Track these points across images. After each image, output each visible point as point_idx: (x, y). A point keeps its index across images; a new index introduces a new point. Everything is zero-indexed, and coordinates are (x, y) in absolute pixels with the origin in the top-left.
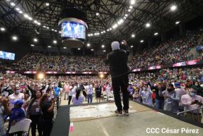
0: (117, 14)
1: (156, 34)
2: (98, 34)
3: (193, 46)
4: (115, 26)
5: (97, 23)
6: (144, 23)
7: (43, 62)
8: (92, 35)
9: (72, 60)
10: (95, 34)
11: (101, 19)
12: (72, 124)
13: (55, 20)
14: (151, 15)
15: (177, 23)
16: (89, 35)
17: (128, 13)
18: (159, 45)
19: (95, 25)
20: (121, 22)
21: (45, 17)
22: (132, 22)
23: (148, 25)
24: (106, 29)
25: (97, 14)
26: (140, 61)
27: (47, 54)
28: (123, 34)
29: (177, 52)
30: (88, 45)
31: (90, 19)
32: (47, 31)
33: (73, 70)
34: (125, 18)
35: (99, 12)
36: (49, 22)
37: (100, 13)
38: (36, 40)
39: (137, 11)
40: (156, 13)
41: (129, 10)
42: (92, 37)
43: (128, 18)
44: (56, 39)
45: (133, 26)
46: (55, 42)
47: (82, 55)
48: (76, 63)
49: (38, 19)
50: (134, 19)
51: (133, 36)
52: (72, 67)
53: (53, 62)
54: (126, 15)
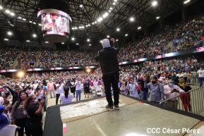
0: (101, 7)
1: (139, 28)
2: (83, 27)
3: (170, 40)
4: (100, 20)
5: (81, 16)
6: (129, 17)
7: (22, 58)
8: (76, 28)
9: (56, 55)
10: (80, 27)
11: (85, 11)
12: (64, 125)
13: (33, 10)
14: (134, 10)
15: (158, 18)
16: (73, 28)
17: (112, 6)
18: (142, 38)
19: (79, 18)
20: (106, 15)
21: (20, 6)
22: (117, 16)
23: (132, 19)
24: (91, 22)
25: (81, 6)
26: (125, 54)
27: (26, 49)
28: (108, 28)
29: (157, 45)
30: (73, 39)
31: (73, 11)
32: (23, 23)
33: (58, 66)
34: (110, 11)
35: (82, 3)
36: (25, 13)
37: (84, 5)
38: (10, 33)
39: (122, 5)
40: (139, 7)
41: (114, 4)
42: (76, 31)
43: (112, 12)
44: (36, 33)
45: (118, 19)
46: (35, 36)
47: (67, 49)
48: (61, 58)
49: (10, 9)
50: (119, 12)
51: (118, 30)
52: (56, 63)
53: (34, 58)
54: (111, 8)
